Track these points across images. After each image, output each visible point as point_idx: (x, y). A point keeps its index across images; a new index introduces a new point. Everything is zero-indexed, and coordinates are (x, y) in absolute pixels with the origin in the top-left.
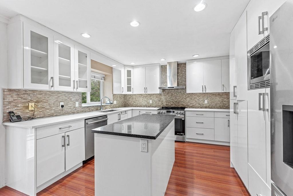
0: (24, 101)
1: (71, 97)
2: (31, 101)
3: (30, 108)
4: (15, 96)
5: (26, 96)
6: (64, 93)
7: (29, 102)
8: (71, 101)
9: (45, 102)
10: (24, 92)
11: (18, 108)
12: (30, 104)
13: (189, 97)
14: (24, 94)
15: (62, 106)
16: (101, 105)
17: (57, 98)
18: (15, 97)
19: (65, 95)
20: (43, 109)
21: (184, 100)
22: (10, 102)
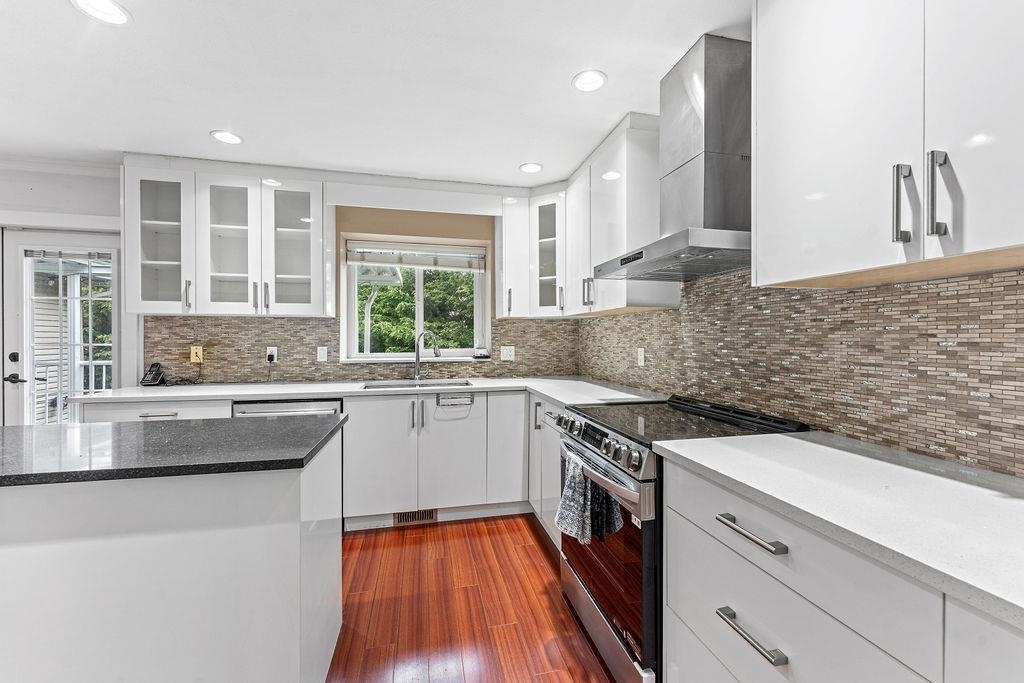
0: (181, 341)
1: (302, 334)
2: (195, 342)
3: (194, 359)
4: (165, 331)
5: (185, 329)
6: (280, 321)
7: (191, 343)
8: (303, 344)
9: (229, 346)
10: (182, 322)
11: (170, 357)
12: (193, 349)
13: (846, 324)
14: (181, 326)
15: (271, 358)
16: (418, 359)
17: (259, 335)
18: (165, 333)
19: (282, 326)
20: (223, 362)
21: (807, 351)
22: (156, 344)
